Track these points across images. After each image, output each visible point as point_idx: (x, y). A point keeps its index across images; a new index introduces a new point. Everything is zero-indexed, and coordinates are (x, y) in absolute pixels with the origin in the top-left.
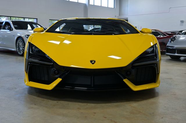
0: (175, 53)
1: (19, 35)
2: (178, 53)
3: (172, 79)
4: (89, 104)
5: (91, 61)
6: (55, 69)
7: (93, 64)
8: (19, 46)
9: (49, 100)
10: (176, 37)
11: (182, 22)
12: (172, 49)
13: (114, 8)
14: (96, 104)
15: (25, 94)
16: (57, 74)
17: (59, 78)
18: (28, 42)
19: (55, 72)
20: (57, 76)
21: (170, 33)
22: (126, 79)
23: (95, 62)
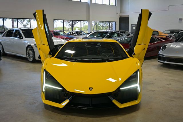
0: (165, 61)
1: (29, 43)
2: (167, 61)
3: (155, 91)
4: (88, 118)
5: (90, 88)
6: (65, 93)
7: (91, 90)
8: (29, 54)
9: (61, 115)
10: (167, 45)
11: (181, 19)
12: (163, 57)
13: (116, 5)
14: (93, 118)
15: (43, 109)
16: (66, 96)
17: (67, 100)
18: (43, 69)
19: (64, 95)
20: (66, 98)
21: (165, 37)
22: (115, 100)
23: (92, 88)
